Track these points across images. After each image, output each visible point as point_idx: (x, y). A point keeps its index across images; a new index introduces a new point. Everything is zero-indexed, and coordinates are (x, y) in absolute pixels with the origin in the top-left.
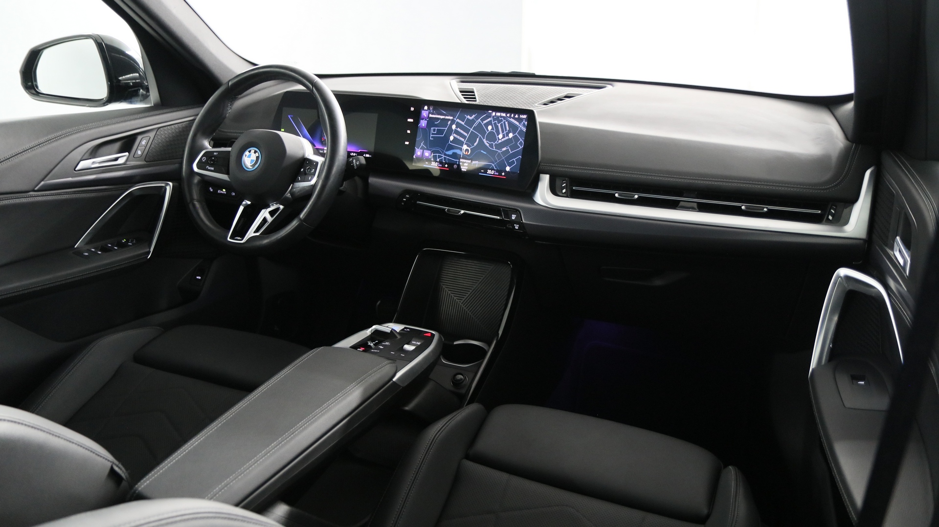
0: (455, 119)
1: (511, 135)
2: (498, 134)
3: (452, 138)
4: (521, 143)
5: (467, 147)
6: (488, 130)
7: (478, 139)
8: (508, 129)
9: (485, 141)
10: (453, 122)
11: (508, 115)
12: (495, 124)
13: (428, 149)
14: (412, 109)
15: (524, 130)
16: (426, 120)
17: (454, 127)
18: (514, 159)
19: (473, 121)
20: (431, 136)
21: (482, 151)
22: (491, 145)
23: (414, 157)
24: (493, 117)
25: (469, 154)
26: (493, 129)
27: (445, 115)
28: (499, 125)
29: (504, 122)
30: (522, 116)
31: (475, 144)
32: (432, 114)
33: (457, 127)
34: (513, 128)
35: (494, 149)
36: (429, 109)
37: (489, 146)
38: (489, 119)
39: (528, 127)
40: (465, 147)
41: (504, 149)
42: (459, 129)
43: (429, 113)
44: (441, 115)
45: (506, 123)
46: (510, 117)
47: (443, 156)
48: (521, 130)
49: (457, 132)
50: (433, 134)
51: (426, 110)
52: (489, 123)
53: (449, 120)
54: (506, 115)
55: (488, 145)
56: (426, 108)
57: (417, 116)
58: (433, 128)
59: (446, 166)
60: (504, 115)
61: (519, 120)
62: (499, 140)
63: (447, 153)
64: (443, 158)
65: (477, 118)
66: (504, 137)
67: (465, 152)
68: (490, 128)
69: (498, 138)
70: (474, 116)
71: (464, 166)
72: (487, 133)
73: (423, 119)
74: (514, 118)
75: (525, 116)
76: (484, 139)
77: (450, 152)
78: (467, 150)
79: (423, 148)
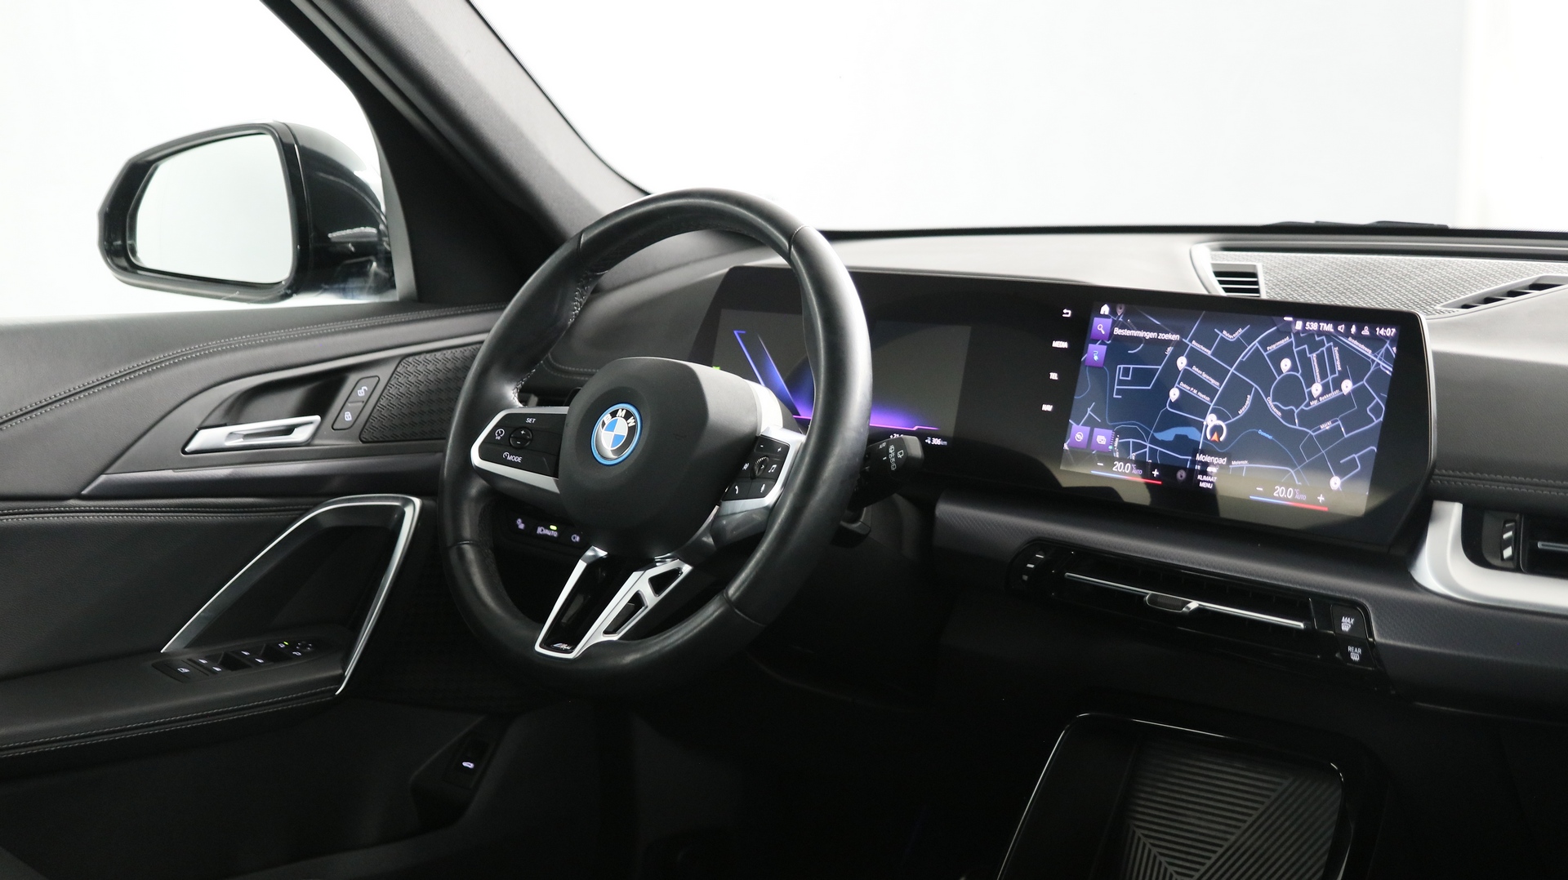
0: (1187, 341)
1: (1347, 386)
2: (1311, 381)
3: (1174, 394)
4: (1377, 407)
5: (1219, 418)
6: (1280, 372)
7: (1249, 398)
8: (1338, 366)
9: (1270, 402)
10: (1180, 348)
11: (1341, 328)
12: (1302, 353)
13: (1103, 426)
14: (1067, 313)
15: (1388, 369)
16: (1103, 343)
17: (1182, 362)
18: (1356, 456)
19: (1238, 347)
20: (1116, 387)
21: (1260, 432)
22: (1288, 416)
23: (1066, 446)
24: (1297, 333)
25: (1222, 439)
26: (1294, 368)
27: (1158, 330)
28: (1314, 357)
29: (1329, 350)
30: (1381, 332)
31: (1242, 412)
32: (1122, 327)
33: (1190, 364)
34: (1355, 365)
35: (1297, 427)
36: (1113, 312)
37: (1282, 417)
38: (1286, 340)
39: (1397, 363)
40: (1211, 420)
41: (1326, 426)
42: (1195, 370)
43: (1114, 321)
44: (1146, 330)
45: (1335, 350)
46: (1347, 334)
47: (1148, 445)
48: (1379, 372)
49: (1189, 378)
50: (1121, 383)
51: (1105, 316)
52: (1286, 352)
53: (1168, 343)
54: (1335, 328)
55: (1278, 414)
56: (1105, 309)
57: (1080, 333)
58: (1122, 366)
59: (1156, 473)
60: (1328, 327)
61: (1374, 342)
62: (1312, 398)
63: (1160, 436)
64: (1147, 449)
65: (1248, 336)
66: (1326, 390)
67: (1212, 435)
68: (1286, 364)
69: (1310, 393)
70: (1240, 331)
71: (1204, 473)
72: (1278, 378)
73: (1095, 341)
74: (1358, 337)
75: (1390, 332)
76: (1267, 395)
77: (1168, 435)
78: (1217, 429)
79: (1091, 423)
